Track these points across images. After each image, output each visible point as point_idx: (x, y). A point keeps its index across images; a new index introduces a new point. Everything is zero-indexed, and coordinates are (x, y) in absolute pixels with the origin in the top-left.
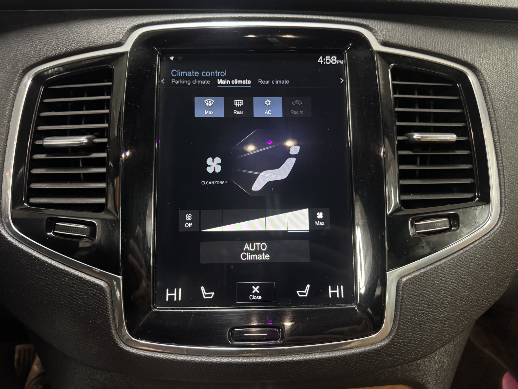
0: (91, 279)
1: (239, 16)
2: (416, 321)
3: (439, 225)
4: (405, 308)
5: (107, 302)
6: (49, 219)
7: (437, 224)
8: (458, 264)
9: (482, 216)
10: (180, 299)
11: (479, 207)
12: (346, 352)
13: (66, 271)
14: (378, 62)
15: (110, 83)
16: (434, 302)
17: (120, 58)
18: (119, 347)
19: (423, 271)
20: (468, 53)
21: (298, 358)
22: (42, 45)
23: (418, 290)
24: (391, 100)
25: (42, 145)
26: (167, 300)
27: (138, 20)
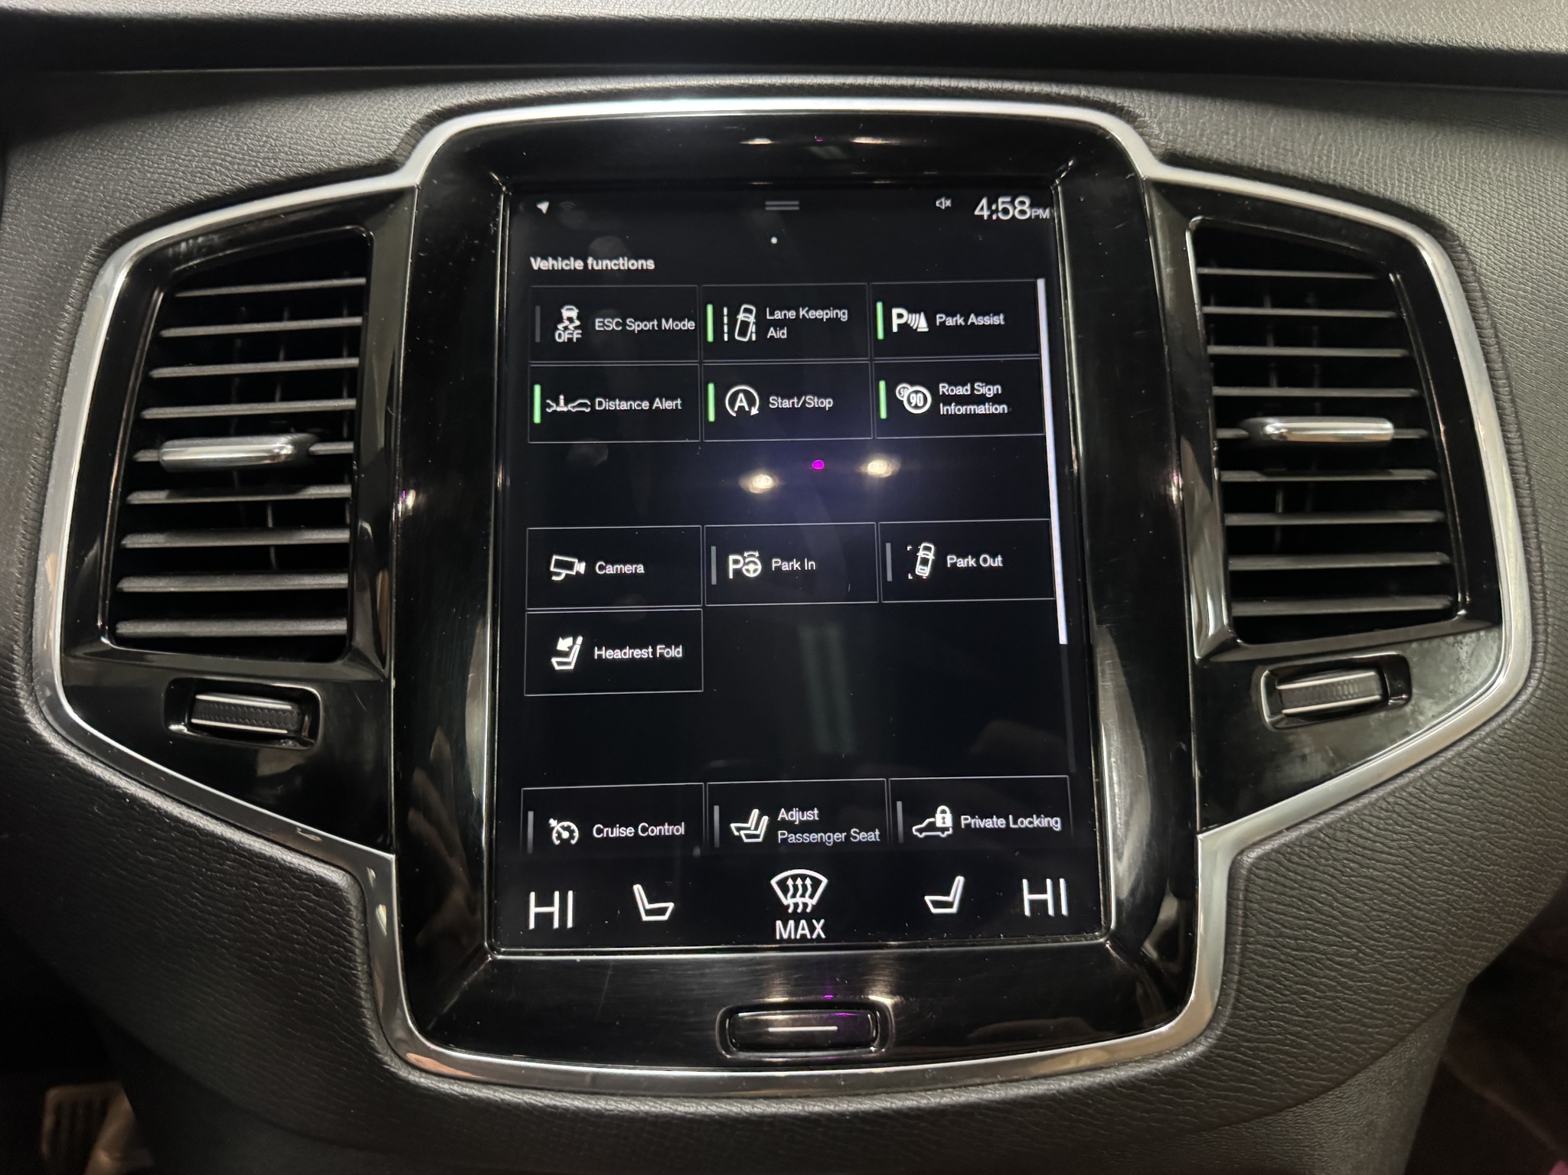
0: (303, 864)
1: (742, 82)
2: (1291, 984)
3: (1352, 692)
4: (1257, 942)
5: (351, 934)
6: (175, 682)
7: (1345, 687)
8: (1411, 807)
9: (1477, 662)
10: (570, 924)
11: (1468, 635)
12: (1078, 1080)
13: (225, 840)
14: (1155, 210)
15: (362, 281)
16: (1343, 924)
17: (392, 206)
18: (388, 1071)
19: (1305, 829)
20: (1419, 184)
21: (932, 1100)
22: (159, 171)
23: (1293, 889)
24: (1196, 321)
25: (156, 465)
26: (532, 926)
27: (445, 97)
